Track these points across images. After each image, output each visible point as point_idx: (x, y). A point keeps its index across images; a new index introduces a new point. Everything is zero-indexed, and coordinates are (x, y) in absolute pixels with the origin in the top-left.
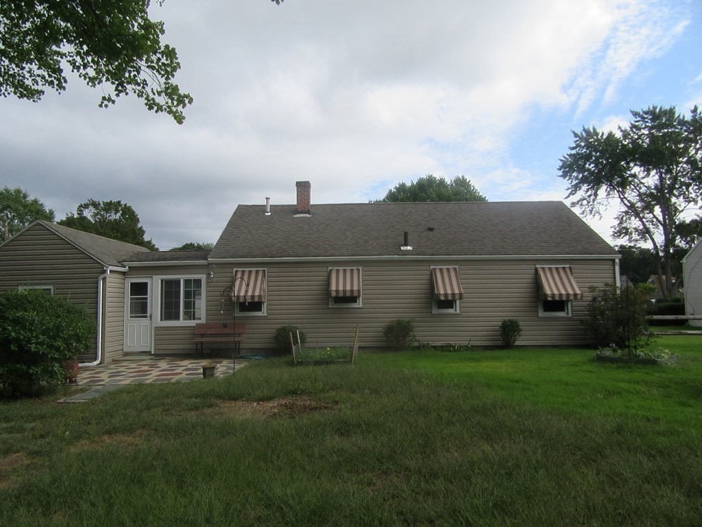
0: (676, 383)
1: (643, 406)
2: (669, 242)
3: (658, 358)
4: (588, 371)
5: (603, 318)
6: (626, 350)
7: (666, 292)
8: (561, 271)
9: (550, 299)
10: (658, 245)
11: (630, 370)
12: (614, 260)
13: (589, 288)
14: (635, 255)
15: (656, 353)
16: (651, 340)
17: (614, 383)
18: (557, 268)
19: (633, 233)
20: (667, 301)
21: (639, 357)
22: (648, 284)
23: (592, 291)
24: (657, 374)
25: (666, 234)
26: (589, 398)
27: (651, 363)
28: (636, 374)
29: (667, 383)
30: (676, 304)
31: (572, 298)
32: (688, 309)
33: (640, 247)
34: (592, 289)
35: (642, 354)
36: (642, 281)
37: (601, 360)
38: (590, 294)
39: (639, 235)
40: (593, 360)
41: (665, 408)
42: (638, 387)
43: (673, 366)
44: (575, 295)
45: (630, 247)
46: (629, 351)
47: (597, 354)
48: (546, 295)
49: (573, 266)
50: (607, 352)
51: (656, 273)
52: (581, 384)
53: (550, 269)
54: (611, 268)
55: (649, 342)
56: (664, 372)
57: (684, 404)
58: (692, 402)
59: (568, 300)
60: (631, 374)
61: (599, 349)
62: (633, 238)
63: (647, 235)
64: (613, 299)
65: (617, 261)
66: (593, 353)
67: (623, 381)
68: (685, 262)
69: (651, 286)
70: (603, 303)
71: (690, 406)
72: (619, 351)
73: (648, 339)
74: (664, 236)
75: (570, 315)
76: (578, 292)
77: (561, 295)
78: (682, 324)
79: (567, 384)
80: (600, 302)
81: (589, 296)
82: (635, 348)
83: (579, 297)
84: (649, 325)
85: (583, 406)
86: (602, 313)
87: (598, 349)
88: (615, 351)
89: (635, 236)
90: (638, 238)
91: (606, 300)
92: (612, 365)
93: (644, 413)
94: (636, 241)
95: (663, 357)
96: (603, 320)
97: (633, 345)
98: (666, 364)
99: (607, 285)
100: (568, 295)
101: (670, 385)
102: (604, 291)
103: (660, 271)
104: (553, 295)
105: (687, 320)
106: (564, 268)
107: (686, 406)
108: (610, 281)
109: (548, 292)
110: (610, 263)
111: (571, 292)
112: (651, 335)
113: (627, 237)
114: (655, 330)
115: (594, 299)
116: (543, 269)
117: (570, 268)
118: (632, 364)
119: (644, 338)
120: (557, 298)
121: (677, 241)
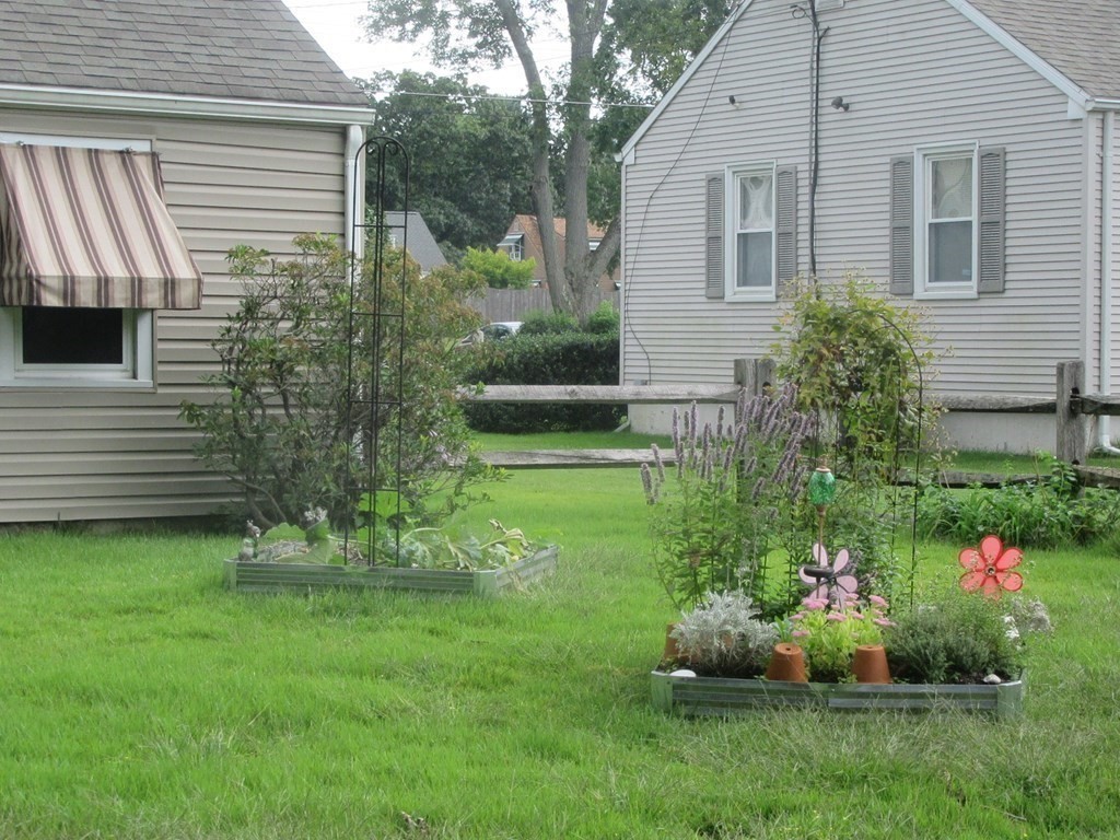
0: (533, 666)
1: (389, 771)
2: (590, 71)
3: (482, 563)
4: (194, 635)
5: (284, 395)
6: (362, 535)
7: (564, 289)
8: (113, 170)
9: (51, 300)
10: (544, 81)
11: (367, 620)
12: (342, 132)
13: (231, 254)
14: (460, 122)
15: (476, 544)
16: (469, 489)
17: (291, 678)
18: (94, 155)
19: (453, 22)
20: (565, 326)
21: (407, 563)
22: (501, 253)
23: (245, 271)
24: (468, 633)
25: (579, 37)
26: (173, 752)
27: (456, 584)
28: (388, 635)
29: (499, 670)
30: (591, 338)
31: (153, 298)
32: (631, 360)
33: (483, 90)
34: (243, 260)
35: (421, 548)
36: (478, 240)
37: (253, 579)
38: (235, 285)
39: (473, 34)
40: (224, 585)
41: (474, 772)
42: (385, 692)
43: (534, 597)
44: (170, 285)
45: (444, 86)
46: (373, 539)
47: (242, 556)
48: (34, 283)
49: (166, 150)
50: (284, 546)
51: (533, 209)
52: (152, 693)
53: (61, 154)
54: (332, 164)
55: (459, 501)
56: (498, 622)
57: (549, 751)
58: (577, 738)
59: (137, 312)
60: (371, 636)
61: (252, 536)
62: (452, 44)
63: (506, 34)
64: (328, 308)
65: (357, 136)
66: (221, 553)
67: (331, 669)
68: (629, 160)
69: (515, 262)
70: (286, 325)
71: (567, 756)
72: (334, 540)
73: (460, 485)
74: (568, 46)
75: (144, 379)
76: (183, 271)
77: (103, 283)
78: (603, 420)
79: (87, 697)
80: (275, 321)
81: (227, 294)
82: (396, 522)
83: (185, 295)
84: (472, 426)
85: (140, 791)
86: (280, 370)
87: (243, 532)
88: (313, 538)
89: (460, 36)
90: (470, 44)
91: (300, 314)
92: (299, 602)
93: (386, 799)
94: (465, 57)
95: (502, 561)
96: (286, 406)
97: (390, 510)
98: (509, 587)
99: (306, 242)
100: (137, 284)
101: (513, 674)
102: (295, 271)
103: (547, 194)
104: (69, 284)
105: (622, 407)
106: (125, 155)
107: (552, 758)
108: (322, 226)
109: (45, 264)
110: (329, 142)
111: (150, 270)
112: (473, 470)
113: (427, 34)
114: (490, 448)
115: (251, 309)
116: (29, 152)
117: (154, 155)
118: (381, 595)
119: (443, 483)
120: (86, 299)
121: (621, 72)
